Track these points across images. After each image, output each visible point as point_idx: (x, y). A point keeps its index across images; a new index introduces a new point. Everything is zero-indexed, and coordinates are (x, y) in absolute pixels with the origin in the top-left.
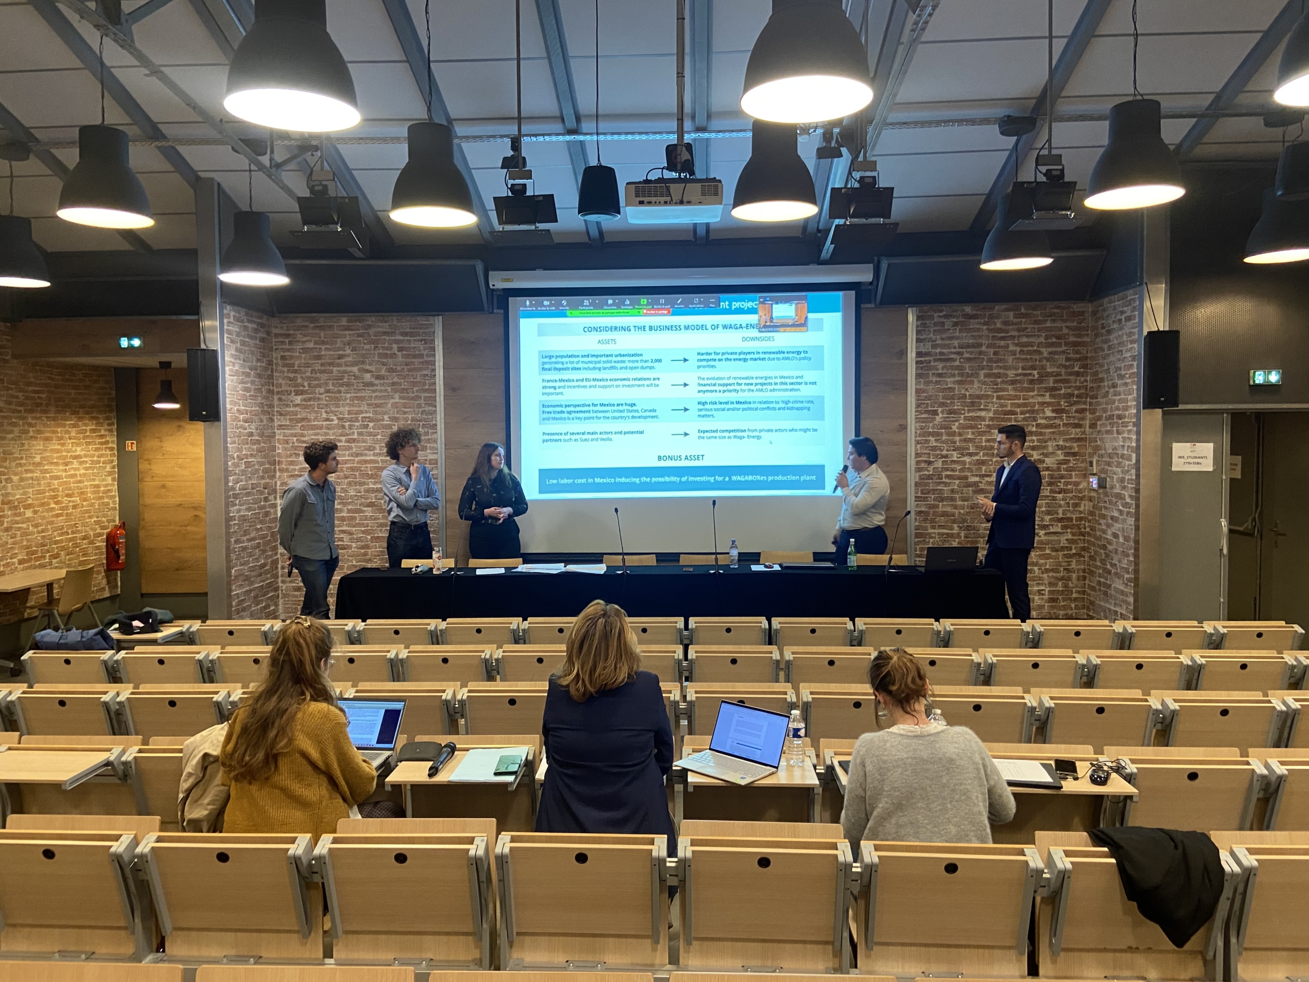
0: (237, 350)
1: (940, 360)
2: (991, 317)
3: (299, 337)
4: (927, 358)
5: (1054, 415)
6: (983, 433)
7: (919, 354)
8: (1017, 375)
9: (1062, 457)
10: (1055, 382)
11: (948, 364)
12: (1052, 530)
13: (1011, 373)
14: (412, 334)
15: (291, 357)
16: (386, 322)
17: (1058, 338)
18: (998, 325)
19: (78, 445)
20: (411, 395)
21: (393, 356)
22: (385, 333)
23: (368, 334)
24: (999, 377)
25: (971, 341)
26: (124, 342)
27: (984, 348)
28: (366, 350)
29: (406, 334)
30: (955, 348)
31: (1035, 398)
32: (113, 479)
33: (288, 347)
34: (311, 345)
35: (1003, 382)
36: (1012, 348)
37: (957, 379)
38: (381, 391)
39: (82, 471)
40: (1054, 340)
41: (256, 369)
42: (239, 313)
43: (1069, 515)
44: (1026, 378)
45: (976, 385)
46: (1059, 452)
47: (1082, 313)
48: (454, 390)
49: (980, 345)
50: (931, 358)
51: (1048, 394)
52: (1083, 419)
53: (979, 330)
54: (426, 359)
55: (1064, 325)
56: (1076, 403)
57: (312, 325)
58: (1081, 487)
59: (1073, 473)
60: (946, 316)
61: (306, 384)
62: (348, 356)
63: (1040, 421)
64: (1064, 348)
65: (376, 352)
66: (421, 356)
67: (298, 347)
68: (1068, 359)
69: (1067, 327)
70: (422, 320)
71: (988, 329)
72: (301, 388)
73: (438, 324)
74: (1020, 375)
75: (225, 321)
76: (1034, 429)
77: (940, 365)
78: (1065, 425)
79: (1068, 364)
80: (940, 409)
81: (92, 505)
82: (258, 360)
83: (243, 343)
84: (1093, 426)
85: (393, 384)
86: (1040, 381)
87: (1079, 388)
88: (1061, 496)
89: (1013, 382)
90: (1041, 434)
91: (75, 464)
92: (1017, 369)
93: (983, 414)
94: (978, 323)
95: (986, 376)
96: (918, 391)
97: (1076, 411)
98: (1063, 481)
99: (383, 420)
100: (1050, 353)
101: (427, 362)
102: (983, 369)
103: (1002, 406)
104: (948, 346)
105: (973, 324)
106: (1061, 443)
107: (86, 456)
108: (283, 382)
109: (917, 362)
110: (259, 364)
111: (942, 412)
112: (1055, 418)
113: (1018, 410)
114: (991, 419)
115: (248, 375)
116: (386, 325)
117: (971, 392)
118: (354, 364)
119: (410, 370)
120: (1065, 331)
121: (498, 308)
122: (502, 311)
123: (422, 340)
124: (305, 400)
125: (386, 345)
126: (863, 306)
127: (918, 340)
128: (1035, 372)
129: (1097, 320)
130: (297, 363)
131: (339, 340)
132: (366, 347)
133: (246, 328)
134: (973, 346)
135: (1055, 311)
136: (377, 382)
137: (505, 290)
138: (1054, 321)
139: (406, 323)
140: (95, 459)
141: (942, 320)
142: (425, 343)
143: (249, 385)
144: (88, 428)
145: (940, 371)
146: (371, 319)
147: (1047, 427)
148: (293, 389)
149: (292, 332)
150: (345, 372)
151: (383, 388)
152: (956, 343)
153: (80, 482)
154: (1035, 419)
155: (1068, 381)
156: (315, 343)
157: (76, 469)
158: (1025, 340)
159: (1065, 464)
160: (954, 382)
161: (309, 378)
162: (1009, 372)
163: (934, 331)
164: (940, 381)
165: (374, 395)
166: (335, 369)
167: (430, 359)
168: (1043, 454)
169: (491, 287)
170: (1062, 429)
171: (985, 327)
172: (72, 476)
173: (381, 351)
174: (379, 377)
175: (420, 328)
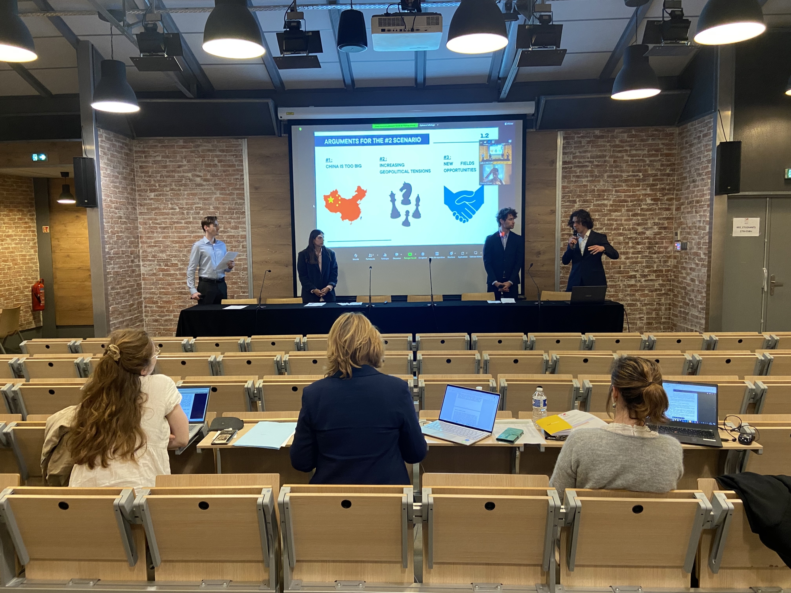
0: (108, 160)
1: (578, 166)
2: (613, 137)
3: (152, 153)
4: (570, 165)
5: (652, 202)
6: (606, 215)
7: (564, 163)
8: (629, 176)
9: (657, 230)
10: (654, 180)
11: (584, 169)
12: (649, 278)
13: (625, 175)
14: (227, 151)
15: (147, 167)
16: (210, 143)
17: (657, 150)
18: (617, 143)
19: (10, 228)
20: (228, 192)
21: (215, 166)
22: (209, 150)
23: (198, 151)
24: (617, 178)
25: (599, 154)
26: (35, 157)
27: (607, 158)
28: (197, 162)
29: (223, 151)
30: (588, 158)
31: (640, 191)
32: (35, 251)
33: (144, 160)
34: (159, 158)
35: (619, 181)
36: (626, 158)
37: (589, 179)
38: (208, 189)
39: (14, 246)
40: (654, 152)
41: (122, 174)
42: (109, 135)
43: (660, 268)
44: (634, 178)
45: (601, 183)
46: (655, 227)
47: (672, 134)
48: (256, 188)
49: (605, 156)
50: (572, 165)
51: (649, 188)
52: (672, 205)
53: (604, 146)
54: (237, 168)
55: (660, 142)
56: (666, 194)
57: (160, 145)
58: (669, 250)
59: (664, 241)
60: (582, 137)
61: (157, 185)
62: (185, 166)
63: (643, 207)
64: (660, 158)
65: (204, 163)
66: (234, 166)
67: (151, 160)
68: (662, 165)
69: (663, 144)
70: (233, 141)
71: (610, 145)
72: (154, 188)
73: (244, 145)
74: (631, 176)
75: (99, 139)
76: (639, 212)
77: (578, 170)
78: (659, 209)
79: (662, 168)
80: (578, 199)
81: (21, 268)
82: (124, 168)
83: (112, 156)
84: (678, 209)
85: (215, 185)
86: (644, 180)
87: (669, 184)
88: (655, 256)
89: (626, 181)
90: (644, 215)
91: (9, 240)
92: (629, 172)
93: (606, 202)
94: (604, 142)
95: (609, 177)
96: (563, 187)
97: (667, 200)
98: (657, 246)
99: (209, 209)
100: (651, 161)
101: (237, 170)
102: (606, 172)
103: (618, 197)
104: (583, 157)
105: (600, 142)
106: (657, 221)
107: (16, 235)
108: (142, 184)
109: (563, 168)
110: (124, 171)
111: (579, 201)
112: (653, 204)
113: (629, 199)
114: (611, 205)
115: (117, 177)
116: (210, 145)
117: (598, 187)
118: (189, 171)
119: (226, 175)
120: (661, 146)
121: (284, 133)
122: (287, 135)
123: (234, 155)
124: (157, 195)
125: (210, 158)
126: (528, 130)
127: (564, 153)
128: (641, 174)
129: (683, 138)
130: (150, 170)
131: (178, 155)
132: (196, 159)
133: (114, 145)
134: (600, 157)
135: (655, 133)
136: (204, 183)
137: (289, 120)
138: (653, 139)
139: (222, 143)
140: (22, 237)
141: (579, 139)
142: (236, 157)
143: (118, 184)
144: (16, 217)
145: (578, 174)
146: (199, 141)
147: (648, 210)
148: (148, 188)
149: (146, 150)
150: (183, 176)
151: (209, 188)
152: (589, 155)
153: (12, 252)
154: (640, 205)
155: (662, 180)
156: (163, 157)
157: (9, 244)
158: (634, 152)
159: (658, 234)
160: (587, 181)
161: (159, 181)
162: (623, 174)
163: (575, 147)
164: (578, 181)
165: (203, 192)
166: (176, 174)
167: (240, 168)
168: (644, 228)
169: (280, 118)
170: (657, 211)
171: (608, 144)
172: (6, 248)
173: (207, 163)
174: (206, 180)
175: (233, 147)
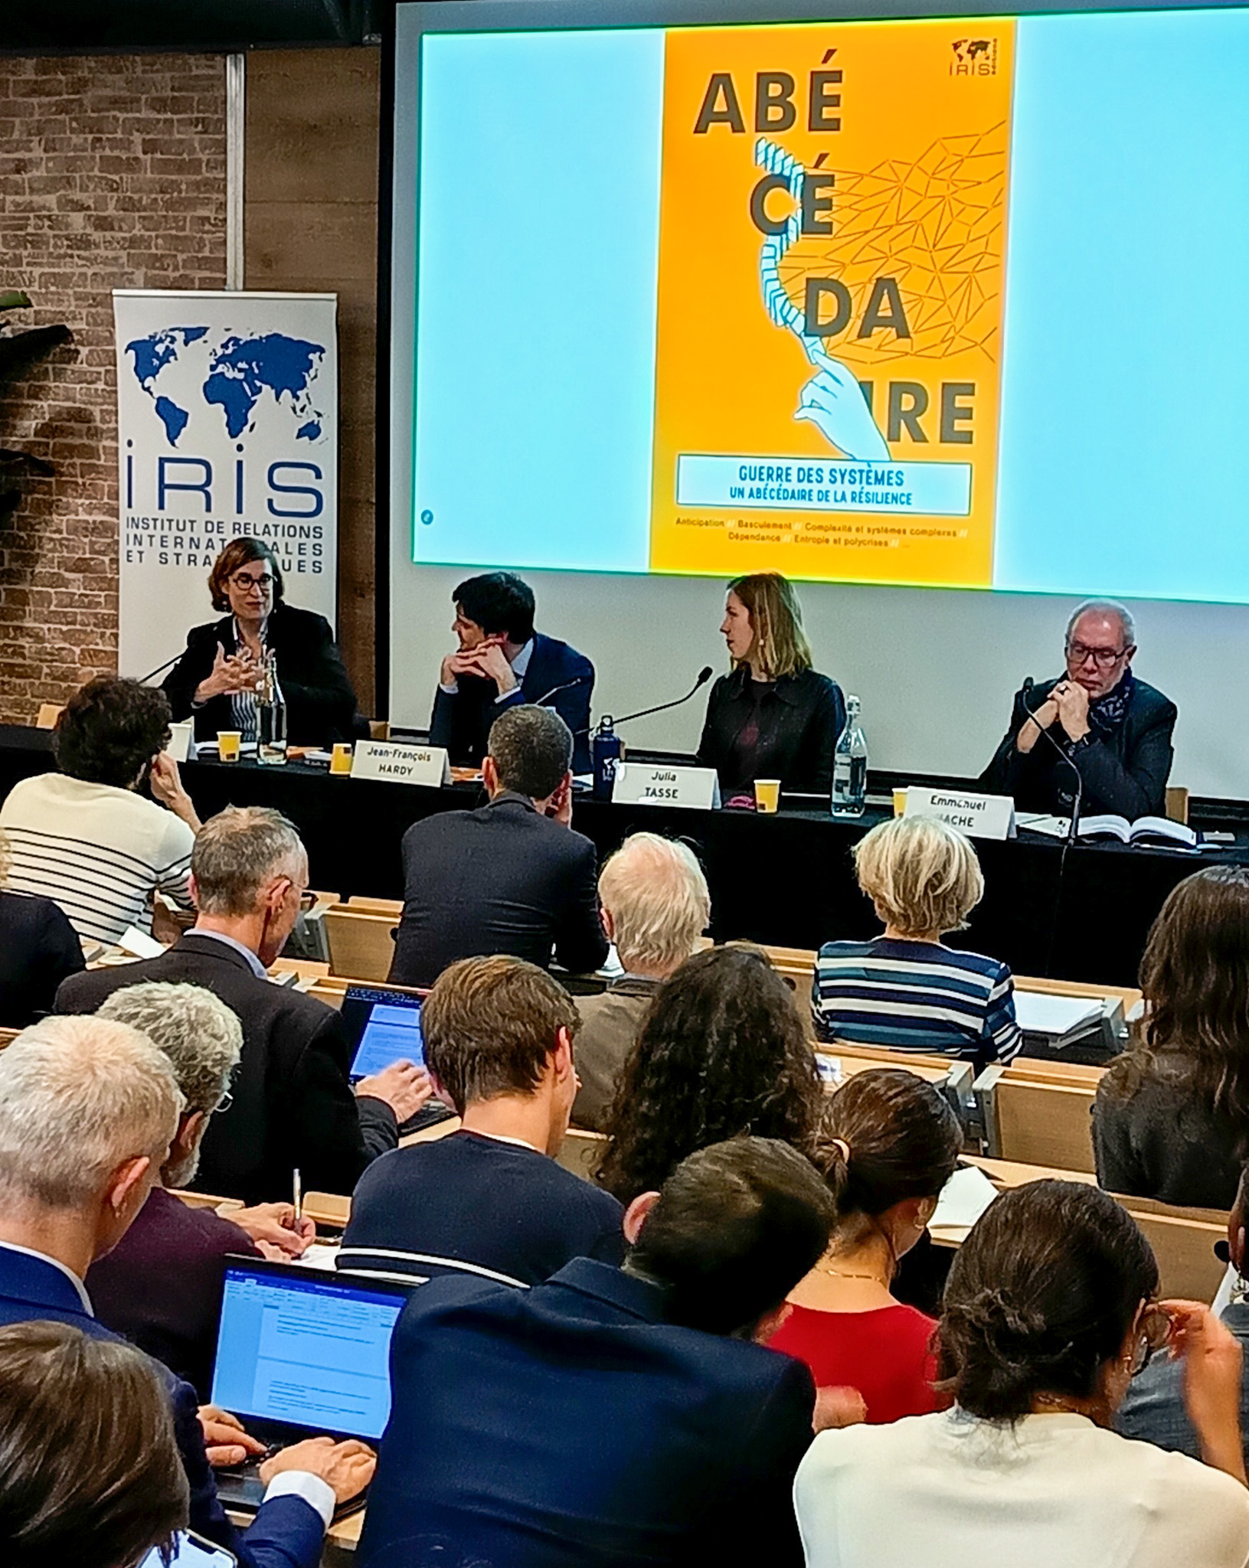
16: (119, 71)
21: (133, 165)
22: (118, 103)
23: (81, 104)
28: (75, 148)
38: (106, 262)
48: (267, 262)
62: (37, 163)
65: (98, 155)
70: (197, 66)
73: (233, 75)
101: (207, 183)
116: (120, 79)
118: (50, 186)
119: (169, 206)
125: (121, 135)
131: (17, 121)
132: (76, 139)
136: (98, 236)
142: (206, 131)
146: (87, 65)
150: (30, 207)
167: (216, 174)
173: (108, 152)
174: (103, 224)
175: (193, 89)
